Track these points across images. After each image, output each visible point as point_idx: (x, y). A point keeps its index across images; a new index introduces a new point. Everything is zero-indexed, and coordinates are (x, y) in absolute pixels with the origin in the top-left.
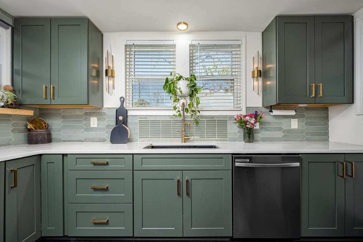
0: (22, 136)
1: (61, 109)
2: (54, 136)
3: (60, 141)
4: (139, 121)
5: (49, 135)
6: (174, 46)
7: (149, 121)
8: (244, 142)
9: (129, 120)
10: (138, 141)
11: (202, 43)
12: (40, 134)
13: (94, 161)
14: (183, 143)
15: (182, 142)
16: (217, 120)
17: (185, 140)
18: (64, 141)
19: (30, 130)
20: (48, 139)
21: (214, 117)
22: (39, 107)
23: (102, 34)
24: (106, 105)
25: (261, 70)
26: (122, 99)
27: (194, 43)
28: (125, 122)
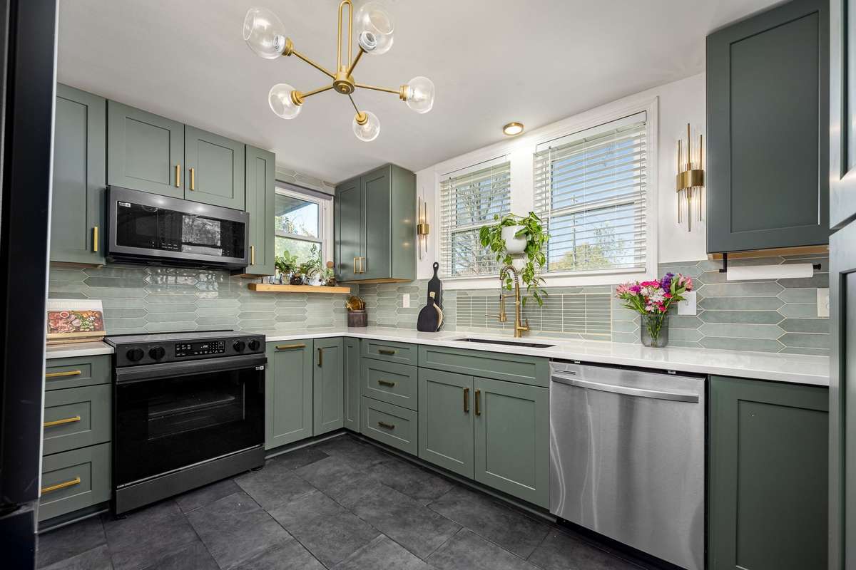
0: (343, 317)
1: (376, 284)
2: (369, 319)
3: (375, 324)
4: (458, 298)
5: (366, 316)
6: (508, 165)
7: (470, 298)
8: (641, 344)
9: (445, 297)
10: (455, 330)
11: (553, 144)
12: (356, 315)
13: (383, 349)
14: (517, 338)
15: (515, 336)
16: (588, 296)
17: (522, 333)
18: (379, 325)
19: (349, 309)
20: (365, 323)
21: (581, 288)
22: (359, 282)
23: (415, 175)
24: (419, 277)
25: (704, 168)
26: (436, 266)
27: (540, 149)
28: (438, 300)
